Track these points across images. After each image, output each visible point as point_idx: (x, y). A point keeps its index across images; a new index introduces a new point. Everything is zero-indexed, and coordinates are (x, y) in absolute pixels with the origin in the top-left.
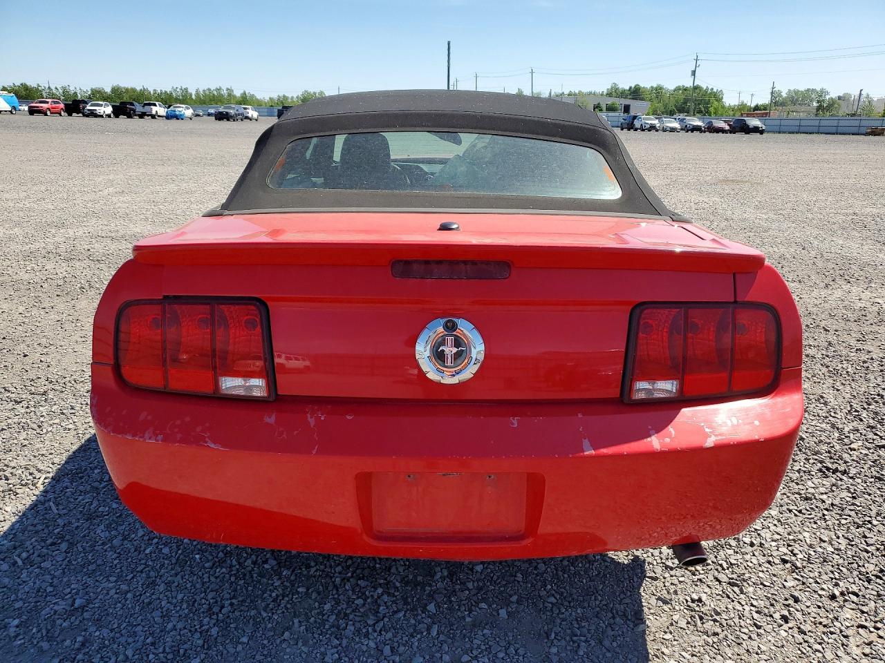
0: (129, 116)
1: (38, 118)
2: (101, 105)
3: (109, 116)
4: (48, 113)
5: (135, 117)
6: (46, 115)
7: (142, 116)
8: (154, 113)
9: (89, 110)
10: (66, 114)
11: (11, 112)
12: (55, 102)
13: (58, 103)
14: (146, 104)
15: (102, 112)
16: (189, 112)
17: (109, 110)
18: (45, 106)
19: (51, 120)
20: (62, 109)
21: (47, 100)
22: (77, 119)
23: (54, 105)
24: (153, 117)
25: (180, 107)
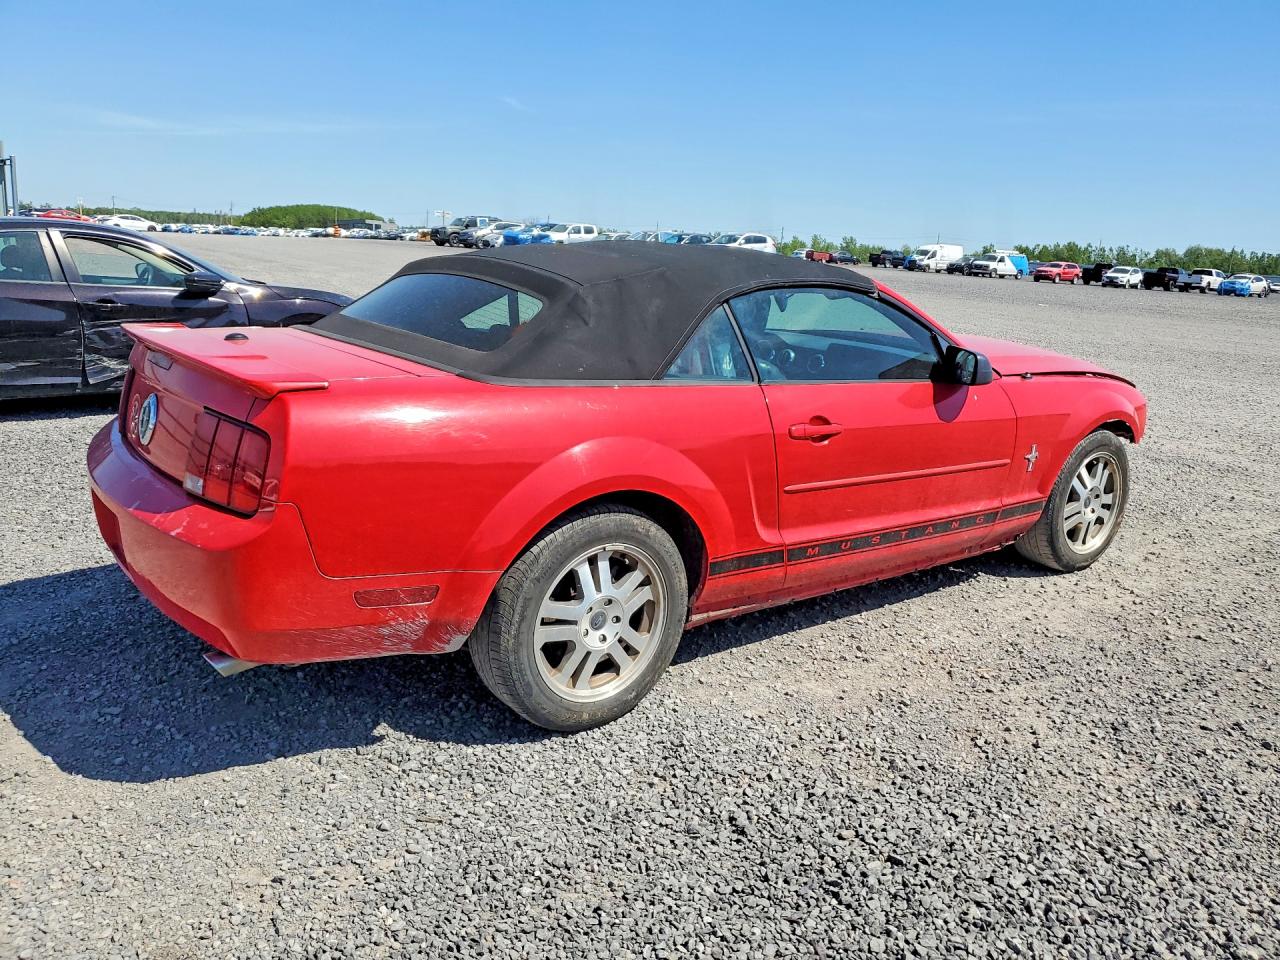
0: (1167, 289)
1: (1043, 285)
2: (1126, 272)
3: (1134, 286)
4: (1057, 280)
5: (1175, 290)
6: (1054, 282)
7: (1186, 288)
8: (1204, 284)
9: (1108, 277)
10: (1081, 281)
11: (1016, 277)
12: (1069, 266)
13: (1074, 267)
14: (1196, 272)
15: (1125, 280)
16: (1258, 286)
17: (1137, 278)
18: (1056, 270)
19: (1059, 289)
20: (1077, 275)
21: (1060, 263)
22: (1094, 291)
23: (1067, 270)
24: (1202, 290)
25: (1245, 278)
